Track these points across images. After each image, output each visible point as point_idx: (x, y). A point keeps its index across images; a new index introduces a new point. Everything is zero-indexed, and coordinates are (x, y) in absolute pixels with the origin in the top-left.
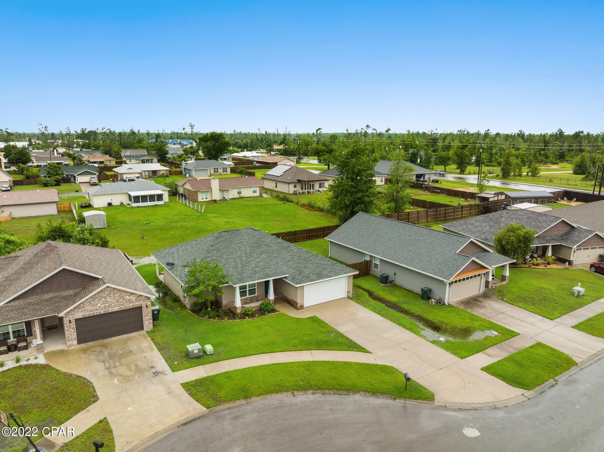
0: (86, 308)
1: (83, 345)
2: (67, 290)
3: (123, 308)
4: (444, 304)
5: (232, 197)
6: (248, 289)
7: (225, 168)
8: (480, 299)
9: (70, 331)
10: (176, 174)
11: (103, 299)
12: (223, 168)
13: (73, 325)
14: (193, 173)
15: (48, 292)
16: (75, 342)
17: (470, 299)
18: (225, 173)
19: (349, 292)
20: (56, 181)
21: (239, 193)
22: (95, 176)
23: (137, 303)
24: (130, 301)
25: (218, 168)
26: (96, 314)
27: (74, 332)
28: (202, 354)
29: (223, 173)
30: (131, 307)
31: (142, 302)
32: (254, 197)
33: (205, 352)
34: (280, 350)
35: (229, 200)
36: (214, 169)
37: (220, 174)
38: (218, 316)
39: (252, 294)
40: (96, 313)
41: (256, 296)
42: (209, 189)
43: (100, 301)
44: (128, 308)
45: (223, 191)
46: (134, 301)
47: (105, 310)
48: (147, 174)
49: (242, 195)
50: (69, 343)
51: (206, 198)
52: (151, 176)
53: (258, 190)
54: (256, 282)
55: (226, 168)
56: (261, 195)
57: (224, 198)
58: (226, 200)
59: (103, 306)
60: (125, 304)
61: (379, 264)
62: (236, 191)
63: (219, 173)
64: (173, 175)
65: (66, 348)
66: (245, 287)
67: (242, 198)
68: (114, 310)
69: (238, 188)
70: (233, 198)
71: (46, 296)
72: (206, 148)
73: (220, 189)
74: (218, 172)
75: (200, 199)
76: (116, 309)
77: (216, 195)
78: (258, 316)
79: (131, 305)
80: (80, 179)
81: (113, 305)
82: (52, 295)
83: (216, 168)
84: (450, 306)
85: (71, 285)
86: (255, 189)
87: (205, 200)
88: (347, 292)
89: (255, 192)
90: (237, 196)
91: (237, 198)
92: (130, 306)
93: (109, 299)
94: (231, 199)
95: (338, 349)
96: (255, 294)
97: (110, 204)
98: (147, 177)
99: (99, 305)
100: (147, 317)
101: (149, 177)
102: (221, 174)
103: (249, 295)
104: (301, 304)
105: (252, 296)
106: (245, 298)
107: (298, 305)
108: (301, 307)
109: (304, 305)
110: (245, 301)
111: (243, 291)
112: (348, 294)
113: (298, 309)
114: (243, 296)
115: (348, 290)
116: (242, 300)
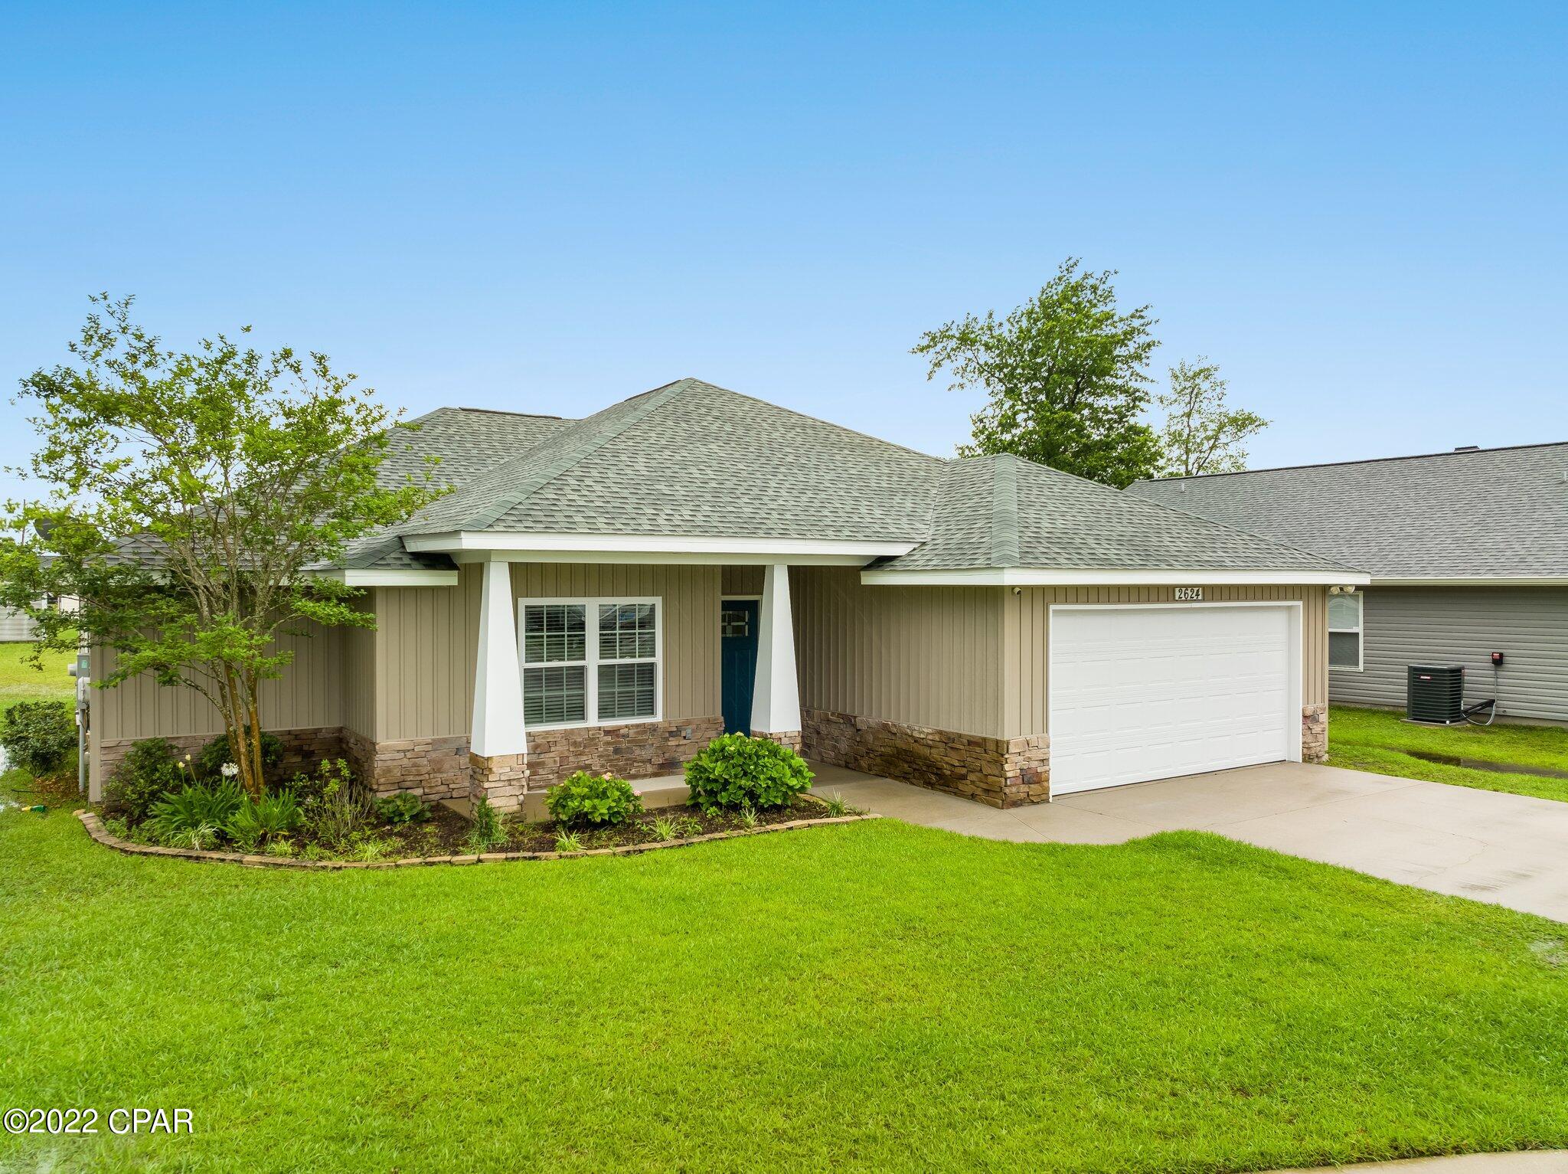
6: (592, 660)
38: (299, 836)
39: (626, 707)
61: (1359, 629)
78: (680, 836)
88: (1305, 717)
96: (651, 711)
103: (604, 712)
104: (1027, 755)
105: (627, 726)
106: (567, 734)
107: (1007, 767)
108: (1032, 786)
109: (1047, 768)
110: (566, 754)
111: (554, 675)
112: (1309, 738)
113: (1010, 803)
114: (553, 712)
115: (1310, 709)
116: (541, 746)
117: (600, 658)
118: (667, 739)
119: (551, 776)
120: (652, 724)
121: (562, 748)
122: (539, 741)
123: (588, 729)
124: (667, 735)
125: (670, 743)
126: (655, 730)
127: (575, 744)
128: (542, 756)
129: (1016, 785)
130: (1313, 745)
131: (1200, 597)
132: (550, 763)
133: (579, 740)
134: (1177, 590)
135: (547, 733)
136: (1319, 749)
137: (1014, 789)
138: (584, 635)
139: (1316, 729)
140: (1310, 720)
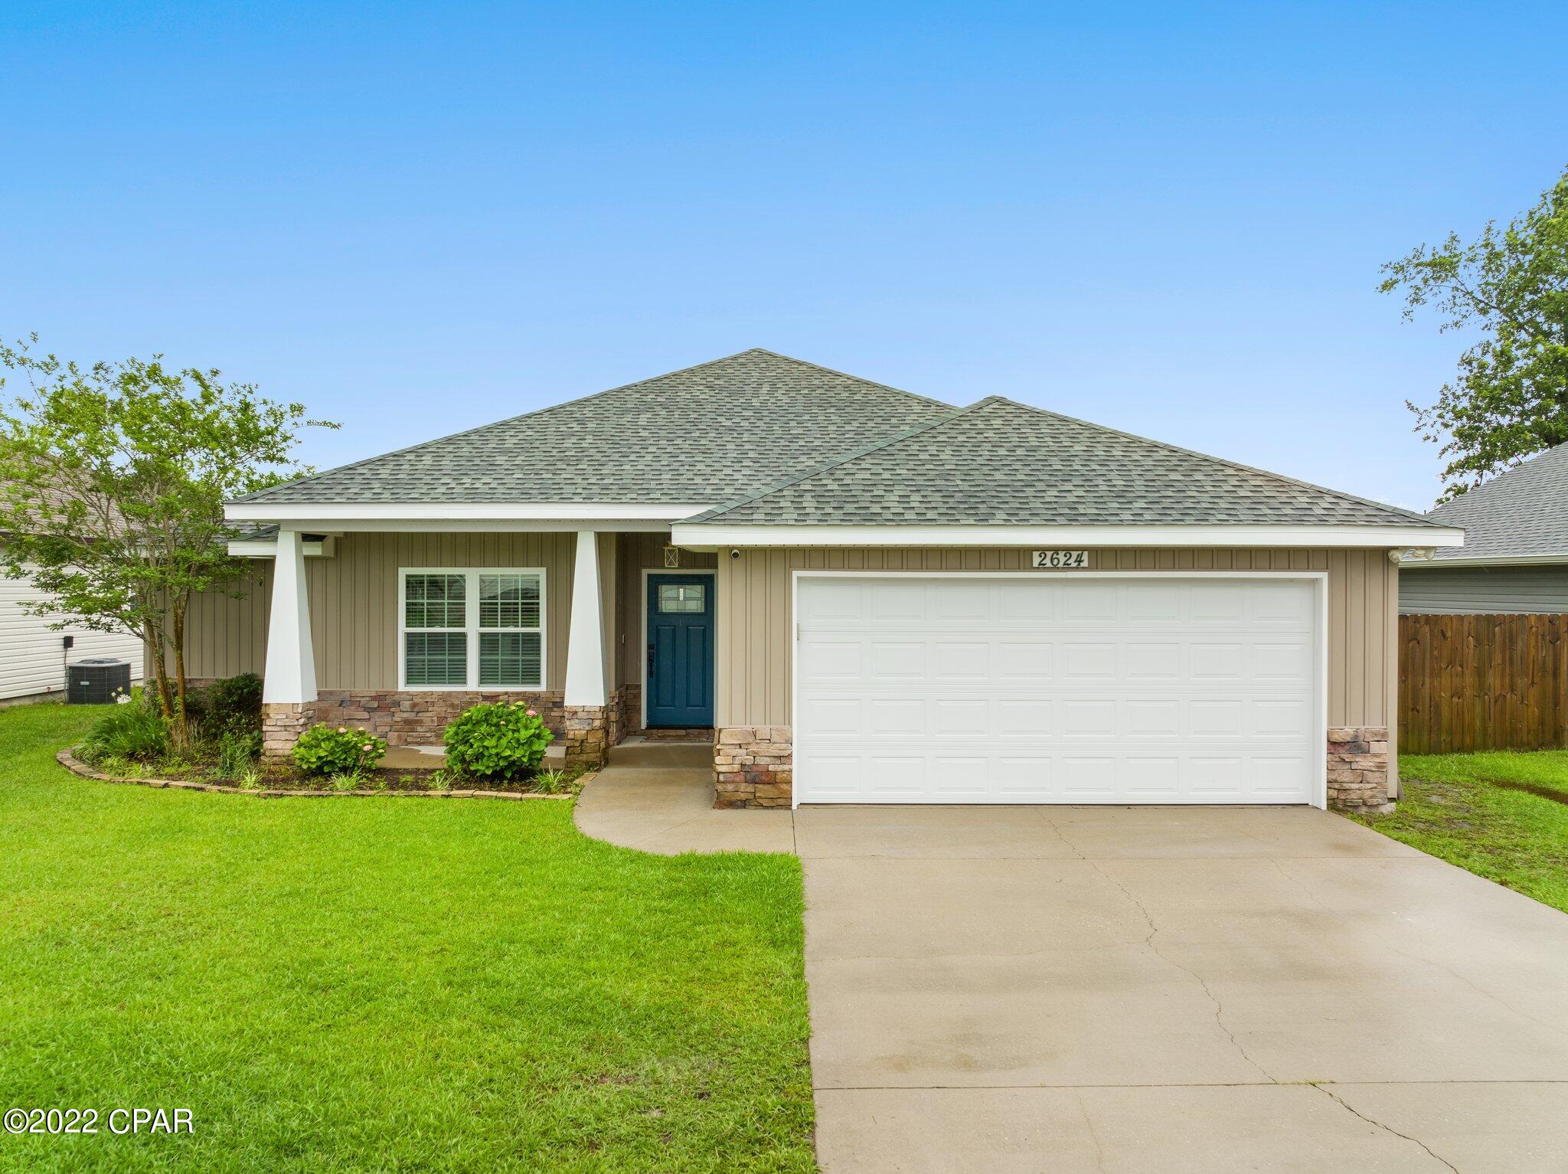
6: (472, 627)
19: (1354, 746)
39: (507, 674)
41: (537, 697)
66: (437, 601)
88: (1333, 745)
96: (534, 681)
103: (485, 677)
104: (753, 748)
105: (506, 693)
106: (445, 697)
107: (718, 760)
108: (760, 786)
109: (786, 767)
110: (443, 715)
111: (436, 640)
112: (1345, 776)
113: (725, 803)
114: (435, 675)
115: (1346, 733)
116: (418, 706)
117: (481, 626)
118: (551, 710)
119: (428, 734)
120: (534, 694)
121: (439, 709)
122: (417, 700)
123: (466, 693)
124: (551, 705)
125: (553, 714)
126: (537, 699)
127: (453, 706)
128: (420, 714)
129: (733, 782)
130: (1355, 786)
131: (1085, 564)
132: (427, 722)
133: (456, 702)
134: (1036, 554)
135: (425, 693)
136: (1369, 793)
137: (730, 787)
138: (464, 604)
139: (1363, 762)
140: (1345, 749)
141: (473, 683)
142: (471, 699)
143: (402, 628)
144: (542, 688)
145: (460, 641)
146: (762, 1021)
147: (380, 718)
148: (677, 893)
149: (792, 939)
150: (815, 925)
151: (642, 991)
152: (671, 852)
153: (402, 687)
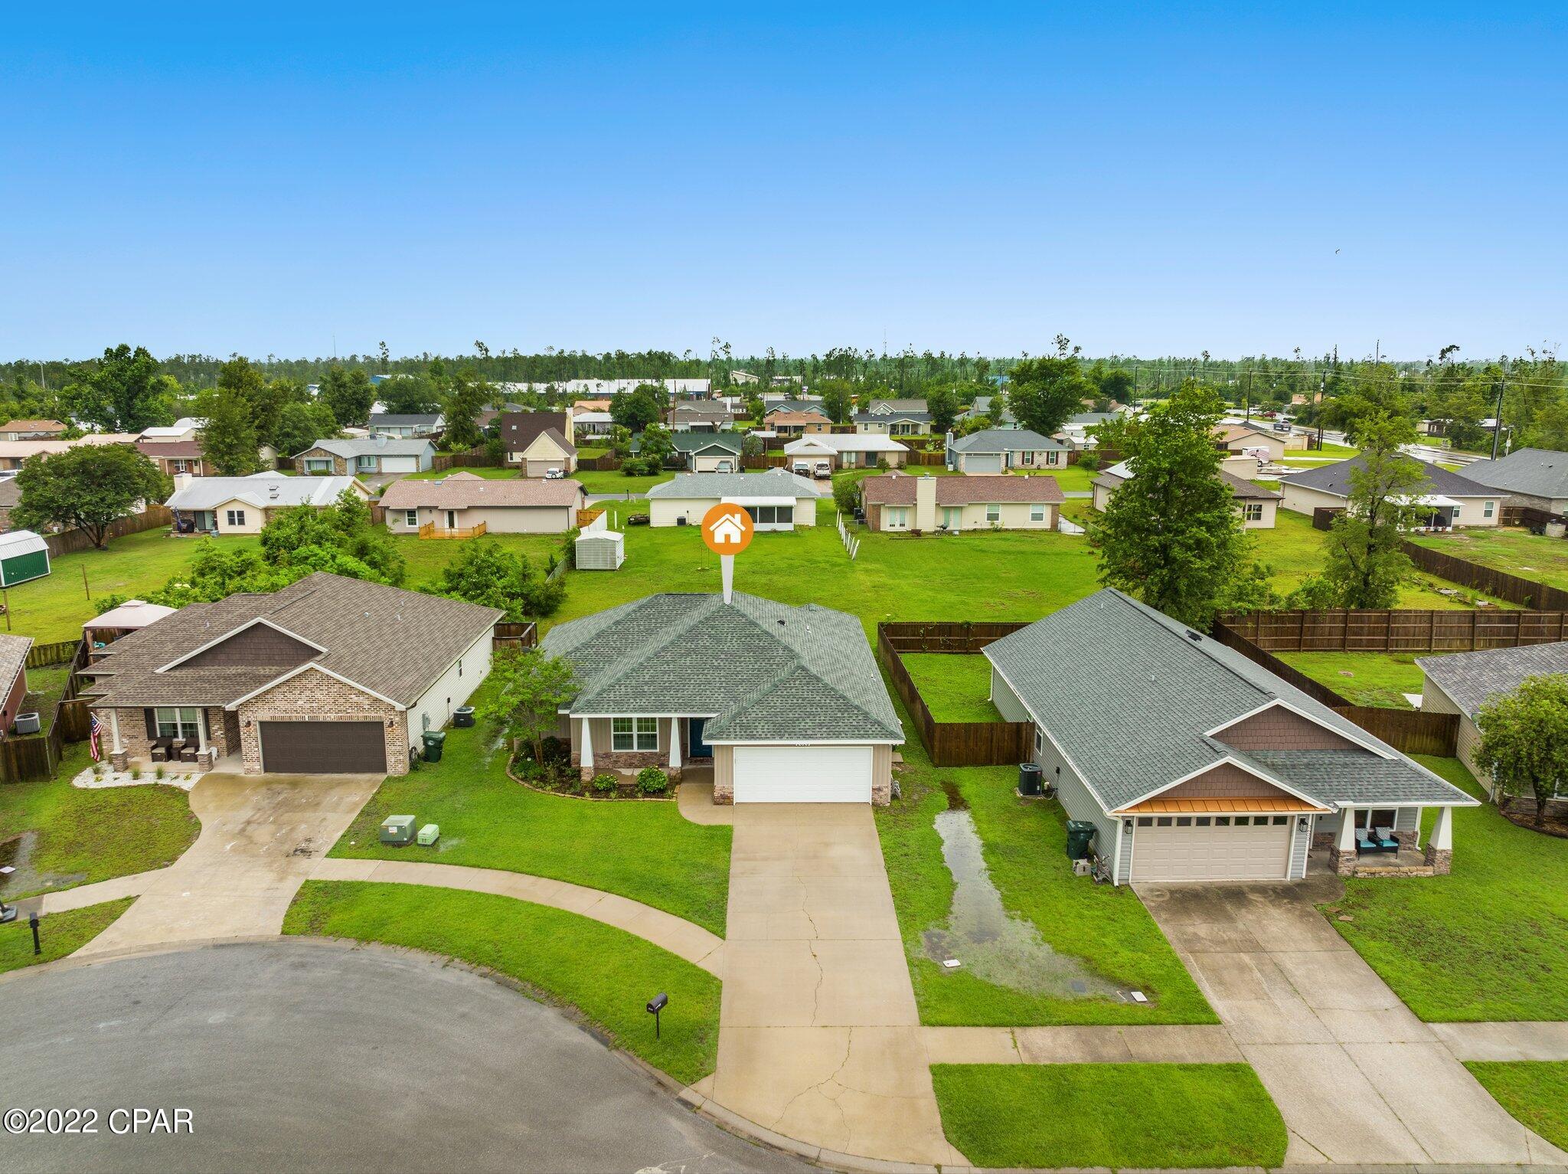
0: (277, 703)
1: (270, 775)
2: (269, 664)
3: (344, 717)
4: (1108, 881)
5: (971, 527)
6: (635, 732)
7: (1052, 453)
8: (1253, 897)
9: (252, 744)
10: (929, 463)
11: (308, 693)
12: (1048, 453)
13: (256, 732)
14: (963, 461)
15: (236, 663)
16: (258, 766)
17: (1220, 888)
18: (1052, 466)
19: (879, 789)
20: (650, 465)
21: (993, 517)
22: (732, 459)
23: (373, 714)
24: (359, 707)
25: (1033, 453)
26: (294, 720)
27: (257, 746)
28: (405, 839)
29: (1047, 467)
30: (361, 720)
31: (382, 714)
32: (1035, 531)
33: (413, 837)
34: (552, 874)
35: (957, 533)
36: (1023, 453)
37: (1039, 468)
39: (647, 746)
40: (295, 717)
41: (656, 754)
42: (909, 501)
43: (303, 696)
44: (355, 720)
45: (947, 509)
46: (367, 707)
47: (312, 714)
48: (853, 460)
49: (998, 523)
50: (247, 765)
51: (902, 525)
52: (863, 463)
53: (1047, 512)
54: (635, 716)
55: (1057, 453)
56: (1055, 527)
57: (945, 528)
58: (951, 533)
59: (308, 706)
60: (349, 711)
62: (985, 511)
63: (1035, 466)
64: (923, 464)
65: (243, 775)
66: (623, 724)
67: (997, 530)
68: (328, 720)
69: (989, 505)
70: (975, 530)
71: (232, 670)
72: (1022, 398)
73: (937, 505)
74: (1032, 463)
75: (885, 526)
76: (332, 717)
77: (927, 518)
79: (361, 714)
80: (703, 463)
81: (327, 708)
82: (241, 669)
83: (1028, 453)
84: (1123, 890)
85: (277, 658)
86: (1037, 510)
87: (898, 528)
88: (873, 789)
89: (1037, 517)
90: (986, 524)
91: (983, 531)
92: (358, 716)
93: (318, 695)
94: (961, 532)
95: (665, 907)
96: (655, 748)
97: (681, 522)
98: (853, 466)
99: (300, 703)
100: (394, 748)
101: (857, 468)
102: (1042, 467)
103: (639, 747)
104: (724, 790)
105: (646, 752)
106: (627, 753)
107: (716, 787)
108: (725, 798)
109: (732, 789)
110: (626, 759)
111: (624, 736)
112: (876, 796)
113: (716, 804)
114: (623, 746)
115: (877, 786)
116: (618, 756)
117: (638, 732)
120: (655, 752)
121: (625, 757)
122: (618, 754)
123: (634, 752)
124: (660, 756)
125: (661, 758)
127: (629, 756)
128: (619, 759)
129: (719, 796)
130: (878, 799)
131: (809, 747)
132: (621, 761)
133: (631, 755)
135: (620, 752)
136: (881, 800)
137: (719, 798)
138: (632, 725)
139: (882, 793)
140: (876, 790)
141: (635, 749)
142: (634, 755)
143: (612, 733)
144: (658, 750)
145: (631, 736)
146: (723, 866)
147: (607, 760)
148: (707, 838)
149: (729, 850)
150: (734, 846)
151: (703, 861)
152: (705, 824)
153: (613, 751)
